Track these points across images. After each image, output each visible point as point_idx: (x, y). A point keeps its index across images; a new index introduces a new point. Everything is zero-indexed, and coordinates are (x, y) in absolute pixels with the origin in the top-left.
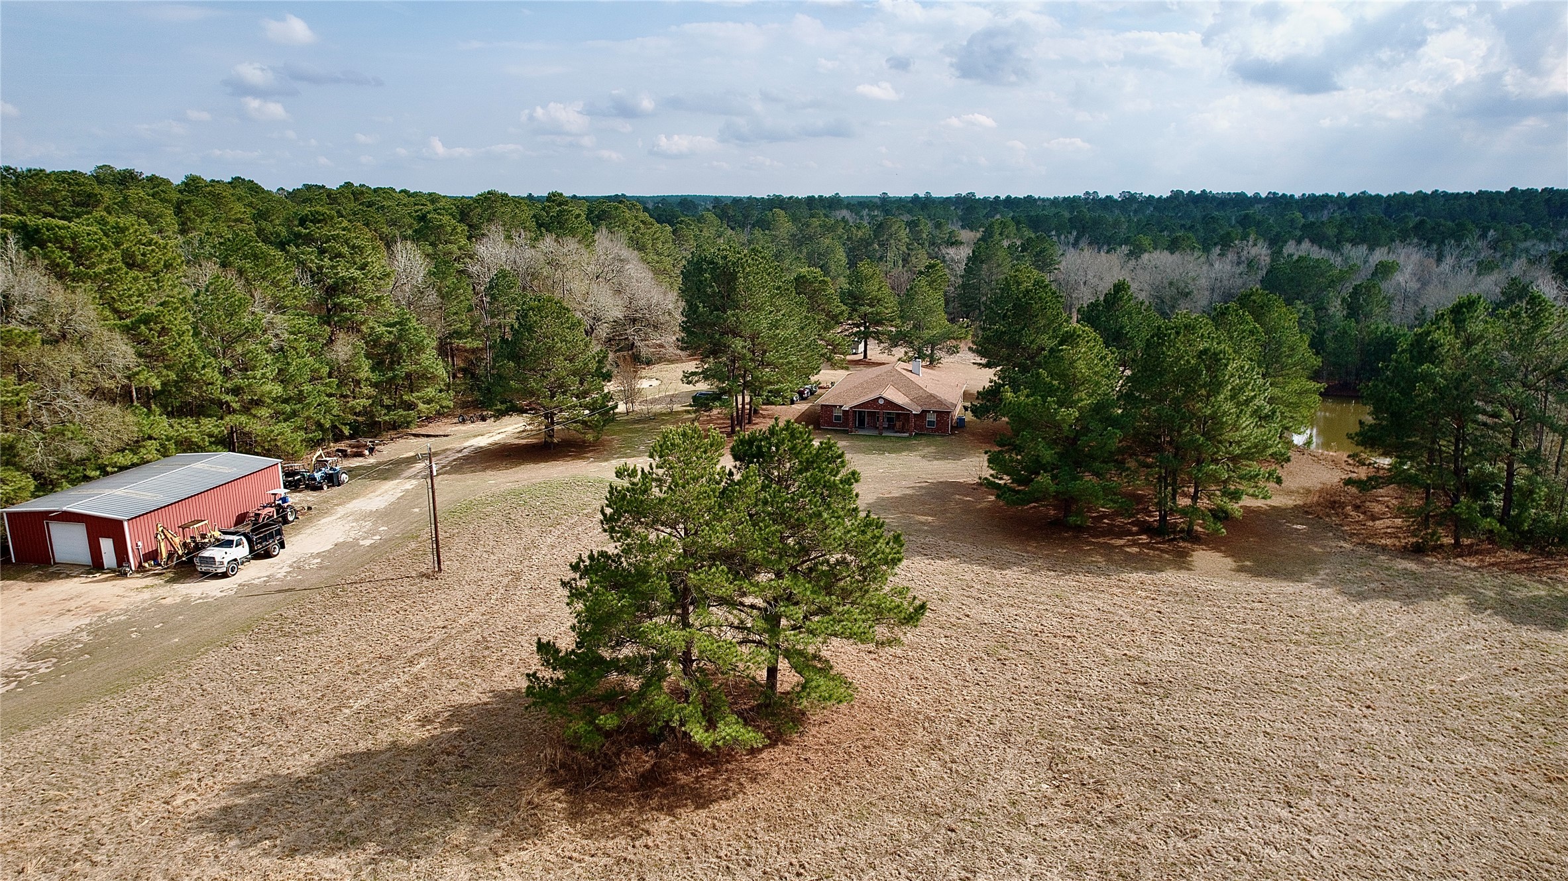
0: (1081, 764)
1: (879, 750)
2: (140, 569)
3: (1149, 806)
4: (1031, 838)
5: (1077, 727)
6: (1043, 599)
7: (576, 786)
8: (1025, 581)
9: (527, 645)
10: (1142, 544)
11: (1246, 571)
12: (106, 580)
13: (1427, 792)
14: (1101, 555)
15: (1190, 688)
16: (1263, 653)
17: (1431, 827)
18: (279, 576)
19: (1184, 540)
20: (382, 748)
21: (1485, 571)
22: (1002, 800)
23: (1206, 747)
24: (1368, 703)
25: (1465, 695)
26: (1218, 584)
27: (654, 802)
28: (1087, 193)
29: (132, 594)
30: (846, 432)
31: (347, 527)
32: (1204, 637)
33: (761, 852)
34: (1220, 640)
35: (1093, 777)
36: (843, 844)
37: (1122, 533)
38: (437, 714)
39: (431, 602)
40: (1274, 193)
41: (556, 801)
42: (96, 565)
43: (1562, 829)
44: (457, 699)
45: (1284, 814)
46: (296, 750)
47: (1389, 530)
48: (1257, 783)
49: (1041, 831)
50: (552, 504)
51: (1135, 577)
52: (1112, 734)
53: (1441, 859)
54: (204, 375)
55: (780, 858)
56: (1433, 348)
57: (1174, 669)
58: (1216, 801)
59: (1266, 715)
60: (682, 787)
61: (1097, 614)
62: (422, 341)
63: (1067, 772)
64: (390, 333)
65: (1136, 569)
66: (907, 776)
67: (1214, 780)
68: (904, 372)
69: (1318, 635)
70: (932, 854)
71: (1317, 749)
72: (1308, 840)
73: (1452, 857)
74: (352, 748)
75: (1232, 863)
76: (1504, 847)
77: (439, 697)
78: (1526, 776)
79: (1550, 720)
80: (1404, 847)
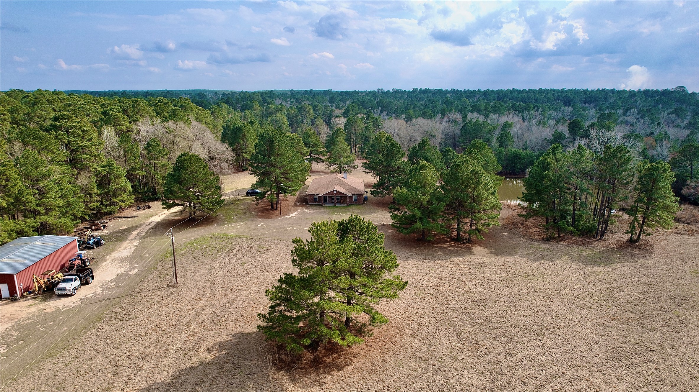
0: (468, 335)
1: (394, 338)
2: (22, 296)
3: (496, 347)
4: (462, 364)
5: (460, 321)
6: (427, 272)
7: (288, 369)
8: (417, 265)
9: (234, 313)
10: (453, 245)
11: (494, 253)
12: (6, 304)
13: (579, 329)
14: (440, 251)
15: (492, 301)
16: (511, 285)
17: (584, 341)
18: (98, 293)
19: (468, 243)
20: (197, 365)
21: (570, 246)
22: (447, 352)
23: (506, 323)
24: (552, 300)
25: (579, 293)
26: (486, 260)
27: (321, 371)
28: (379, 89)
29: (25, 309)
30: (321, 205)
31: (118, 266)
32: (489, 281)
33: (371, 384)
34: (495, 281)
35: (473, 339)
36: (398, 376)
37: (445, 242)
38: (213, 347)
39: (180, 298)
40: (453, 89)
41: (283, 376)
43: (620, 336)
44: (218, 339)
45: (539, 343)
46: (159, 371)
47: (535, 233)
48: (527, 334)
49: (464, 361)
50: (210, 248)
51: (457, 259)
52: (473, 322)
53: (591, 351)
54: (28, 198)
55: (379, 385)
57: (484, 294)
58: (517, 342)
59: (521, 309)
60: (329, 363)
61: (448, 276)
62: (120, 174)
63: (464, 338)
64: (105, 170)
65: (455, 256)
66: (409, 348)
67: (513, 335)
68: (341, 178)
69: (527, 276)
70: (431, 375)
71: (542, 319)
72: (550, 351)
73: (593, 350)
74: (183, 367)
75: (530, 363)
76: (607, 344)
77: (209, 340)
78: (605, 319)
79: (606, 299)
80: (579, 349)
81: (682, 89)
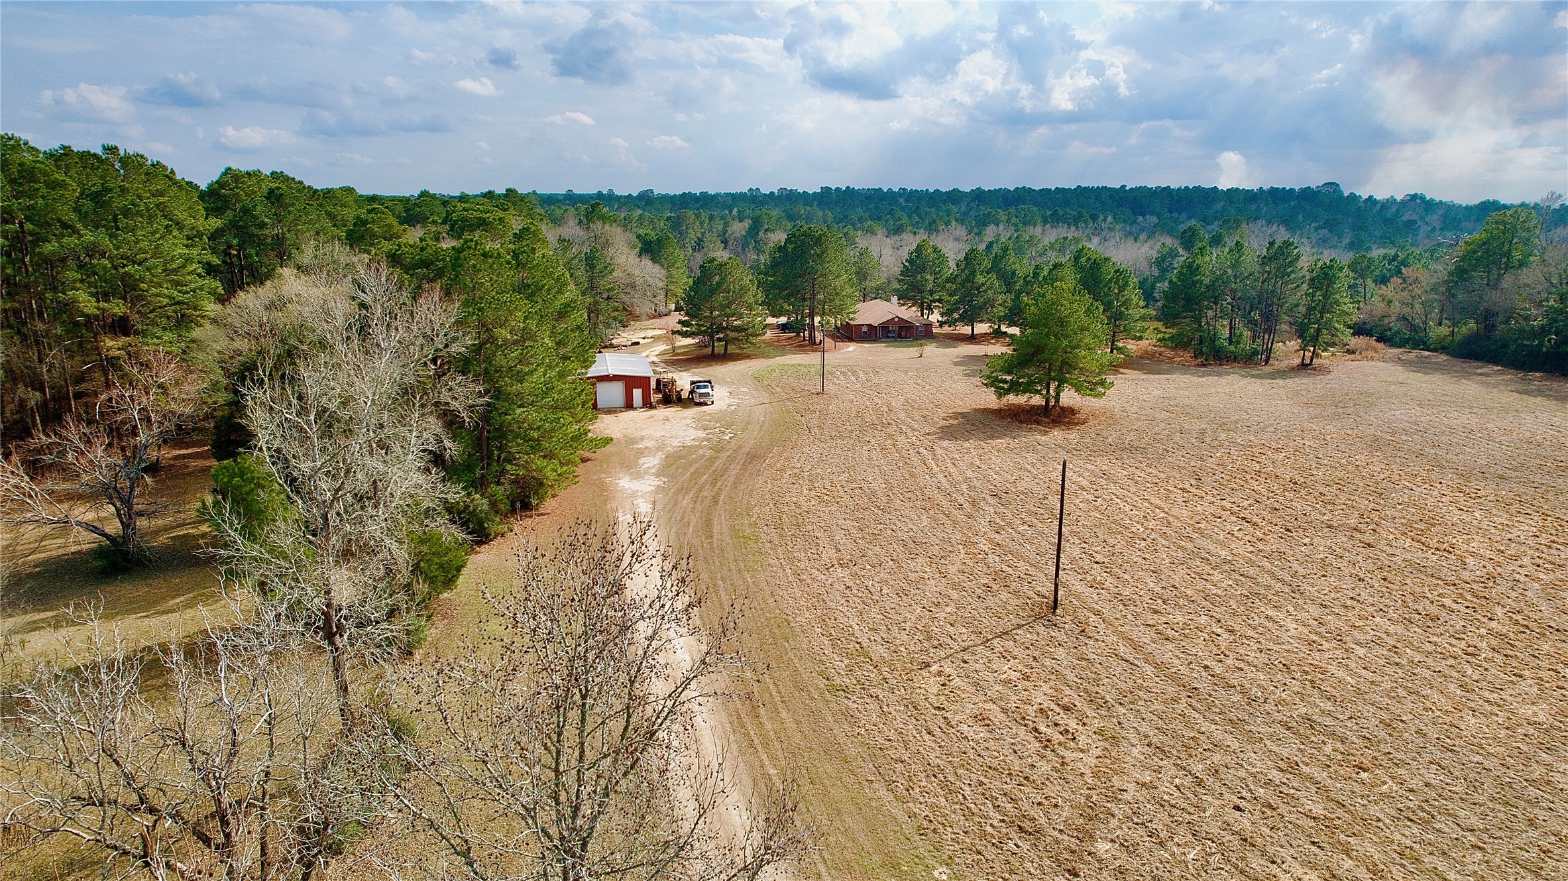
12: (648, 411)
30: (874, 341)
40: (904, 189)
42: (629, 405)
56: (1198, 269)
81: (1334, 187)
